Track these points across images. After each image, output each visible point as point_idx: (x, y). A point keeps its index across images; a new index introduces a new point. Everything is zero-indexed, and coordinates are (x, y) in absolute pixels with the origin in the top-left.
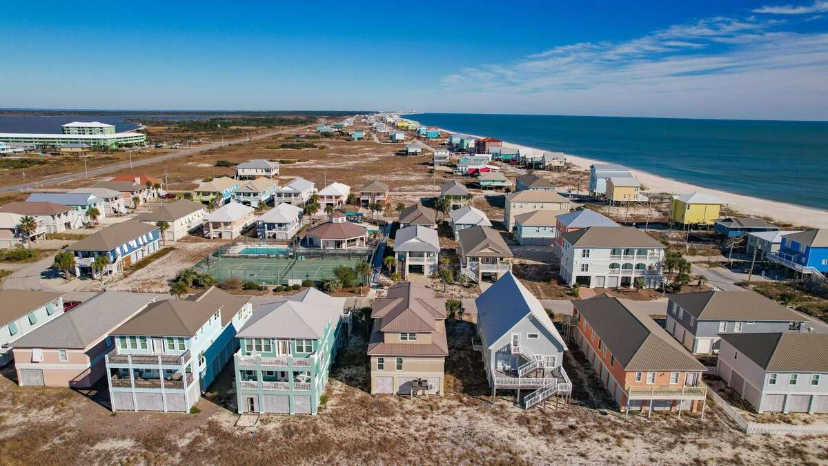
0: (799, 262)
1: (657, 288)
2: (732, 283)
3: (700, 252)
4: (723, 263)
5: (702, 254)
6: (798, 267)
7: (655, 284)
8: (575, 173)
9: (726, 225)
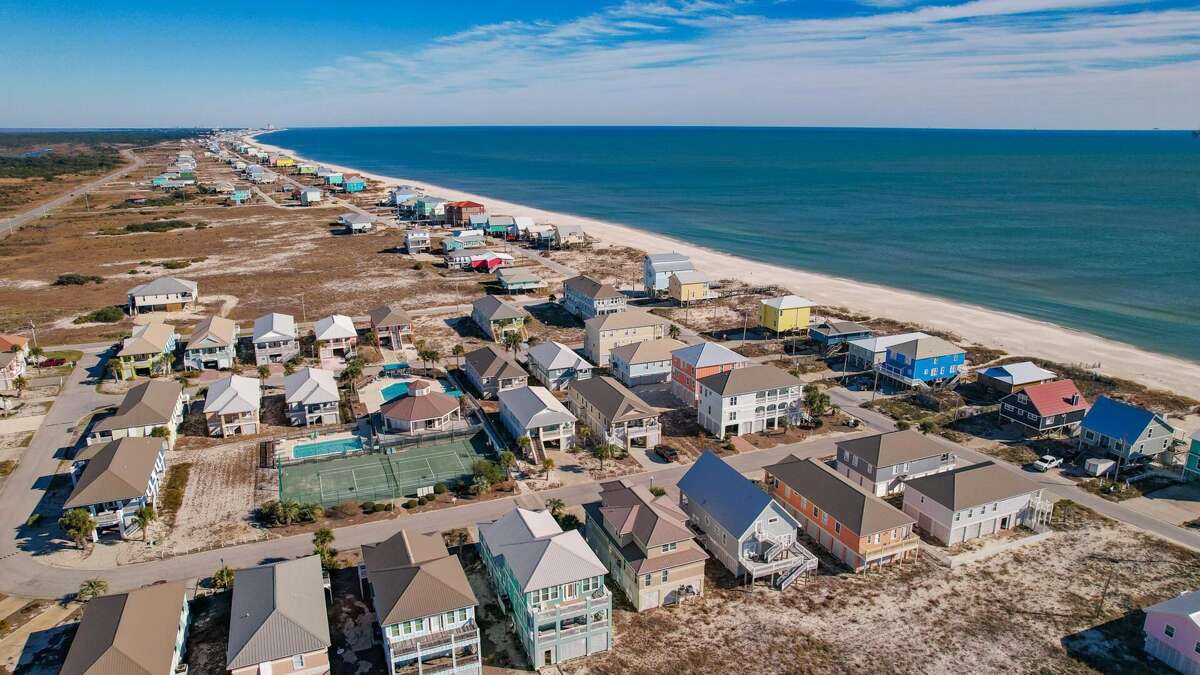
0: (905, 374)
1: (799, 424)
2: (856, 405)
3: (809, 368)
4: (838, 379)
5: (811, 371)
6: (907, 380)
7: (796, 420)
8: (600, 252)
9: (822, 331)
